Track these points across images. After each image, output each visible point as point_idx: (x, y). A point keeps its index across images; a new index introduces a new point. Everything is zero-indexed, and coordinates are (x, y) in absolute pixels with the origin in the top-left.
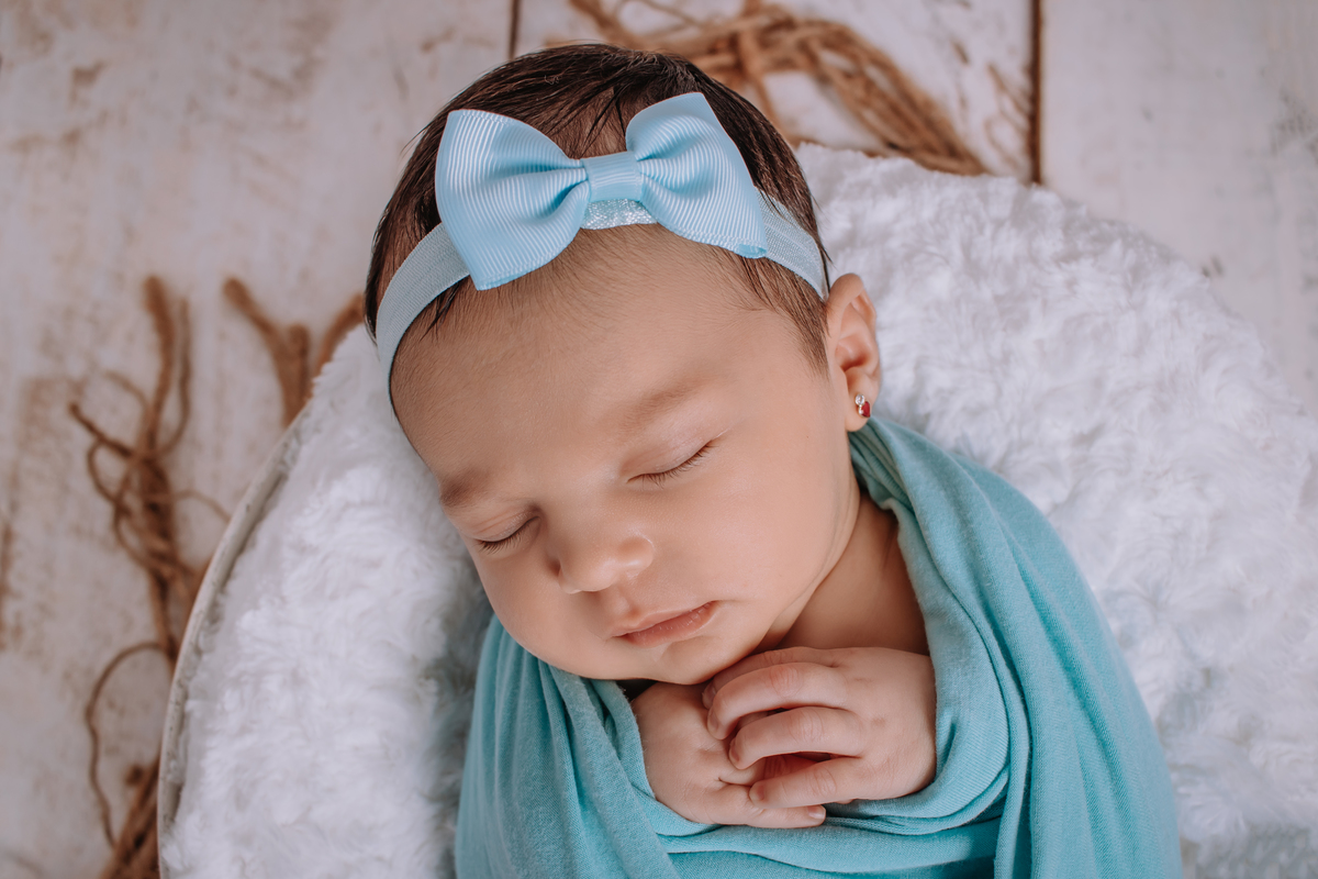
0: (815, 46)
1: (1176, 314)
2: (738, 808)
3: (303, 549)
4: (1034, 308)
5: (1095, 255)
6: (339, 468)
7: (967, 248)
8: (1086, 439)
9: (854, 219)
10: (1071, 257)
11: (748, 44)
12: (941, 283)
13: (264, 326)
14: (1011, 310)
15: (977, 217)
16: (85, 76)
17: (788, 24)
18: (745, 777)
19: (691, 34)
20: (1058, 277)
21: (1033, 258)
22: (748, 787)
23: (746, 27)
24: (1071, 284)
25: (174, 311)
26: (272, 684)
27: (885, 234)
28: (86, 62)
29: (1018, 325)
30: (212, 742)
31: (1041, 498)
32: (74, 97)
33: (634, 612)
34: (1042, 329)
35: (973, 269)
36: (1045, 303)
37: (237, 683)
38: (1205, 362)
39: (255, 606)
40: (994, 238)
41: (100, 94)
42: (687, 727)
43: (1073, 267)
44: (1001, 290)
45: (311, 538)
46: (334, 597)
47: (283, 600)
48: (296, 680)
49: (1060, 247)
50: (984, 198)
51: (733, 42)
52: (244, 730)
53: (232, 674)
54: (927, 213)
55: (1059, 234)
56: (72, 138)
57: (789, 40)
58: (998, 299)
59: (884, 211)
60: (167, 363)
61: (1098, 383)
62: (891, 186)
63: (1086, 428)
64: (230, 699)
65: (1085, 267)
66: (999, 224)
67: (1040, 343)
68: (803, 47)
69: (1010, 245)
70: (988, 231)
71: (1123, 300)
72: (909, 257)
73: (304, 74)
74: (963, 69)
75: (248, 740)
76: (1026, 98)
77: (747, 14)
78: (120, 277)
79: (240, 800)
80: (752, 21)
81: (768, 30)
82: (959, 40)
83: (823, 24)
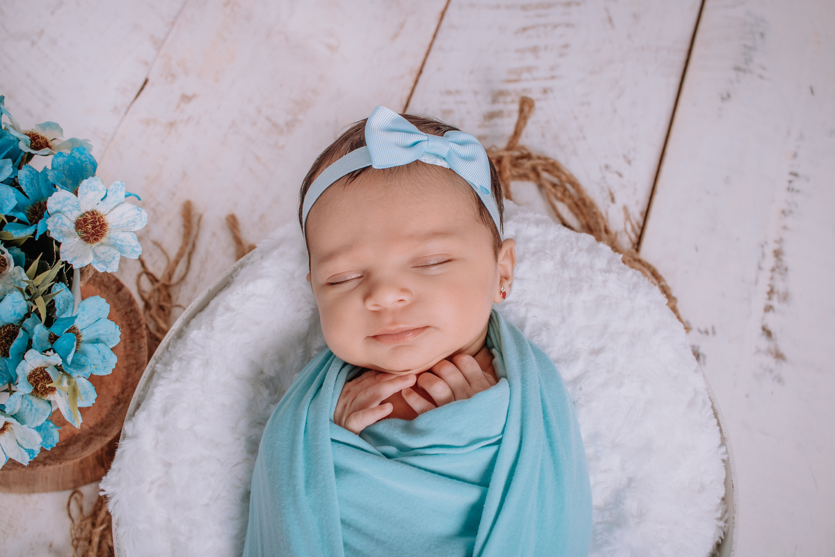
0: (540, 169)
3: (228, 309)
4: (586, 286)
7: (563, 255)
8: (596, 352)
9: (517, 232)
10: (608, 271)
11: (506, 162)
12: (548, 266)
14: (575, 285)
15: (571, 245)
16: (186, 98)
17: (528, 156)
20: (600, 277)
21: (592, 267)
23: (506, 155)
24: (605, 282)
25: (195, 220)
26: (196, 364)
27: (528, 240)
28: (189, 93)
29: (576, 291)
30: (162, 382)
31: (567, 373)
32: (178, 106)
34: (585, 297)
35: (563, 264)
36: (591, 286)
37: (181, 359)
39: (199, 329)
40: (576, 254)
41: (190, 108)
43: (607, 275)
44: (573, 276)
45: (233, 305)
46: (235, 332)
47: (212, 328)
48: (206, 364)
50: (577, 239)
51: (499, 159)
52: (177, 380)
53: (180, 356)
54: (550, 237)
56: (172, 125)
57: (527, 164)
58: (571, 279)
59: (532, 231)
60: (186, 243)
61: (606, 327)
63: (597, 347)
64: (175, 365)
65: (613, 277)
66: (581, 250)
67: (584, 302)
68: (534, 169)
69: (583, 259)
70: (575, 251)
71: (626, 295)
72: (534, 254)
73: (290, 125)
74: (612, 205)
75: (178, 385)
76: (639, 227)
77: (509, 148)
78: (174, 194)
79: (165, 411)
80: (510, 153)
81: (518, 158)
82: (612, 191)
83: (546, 159)
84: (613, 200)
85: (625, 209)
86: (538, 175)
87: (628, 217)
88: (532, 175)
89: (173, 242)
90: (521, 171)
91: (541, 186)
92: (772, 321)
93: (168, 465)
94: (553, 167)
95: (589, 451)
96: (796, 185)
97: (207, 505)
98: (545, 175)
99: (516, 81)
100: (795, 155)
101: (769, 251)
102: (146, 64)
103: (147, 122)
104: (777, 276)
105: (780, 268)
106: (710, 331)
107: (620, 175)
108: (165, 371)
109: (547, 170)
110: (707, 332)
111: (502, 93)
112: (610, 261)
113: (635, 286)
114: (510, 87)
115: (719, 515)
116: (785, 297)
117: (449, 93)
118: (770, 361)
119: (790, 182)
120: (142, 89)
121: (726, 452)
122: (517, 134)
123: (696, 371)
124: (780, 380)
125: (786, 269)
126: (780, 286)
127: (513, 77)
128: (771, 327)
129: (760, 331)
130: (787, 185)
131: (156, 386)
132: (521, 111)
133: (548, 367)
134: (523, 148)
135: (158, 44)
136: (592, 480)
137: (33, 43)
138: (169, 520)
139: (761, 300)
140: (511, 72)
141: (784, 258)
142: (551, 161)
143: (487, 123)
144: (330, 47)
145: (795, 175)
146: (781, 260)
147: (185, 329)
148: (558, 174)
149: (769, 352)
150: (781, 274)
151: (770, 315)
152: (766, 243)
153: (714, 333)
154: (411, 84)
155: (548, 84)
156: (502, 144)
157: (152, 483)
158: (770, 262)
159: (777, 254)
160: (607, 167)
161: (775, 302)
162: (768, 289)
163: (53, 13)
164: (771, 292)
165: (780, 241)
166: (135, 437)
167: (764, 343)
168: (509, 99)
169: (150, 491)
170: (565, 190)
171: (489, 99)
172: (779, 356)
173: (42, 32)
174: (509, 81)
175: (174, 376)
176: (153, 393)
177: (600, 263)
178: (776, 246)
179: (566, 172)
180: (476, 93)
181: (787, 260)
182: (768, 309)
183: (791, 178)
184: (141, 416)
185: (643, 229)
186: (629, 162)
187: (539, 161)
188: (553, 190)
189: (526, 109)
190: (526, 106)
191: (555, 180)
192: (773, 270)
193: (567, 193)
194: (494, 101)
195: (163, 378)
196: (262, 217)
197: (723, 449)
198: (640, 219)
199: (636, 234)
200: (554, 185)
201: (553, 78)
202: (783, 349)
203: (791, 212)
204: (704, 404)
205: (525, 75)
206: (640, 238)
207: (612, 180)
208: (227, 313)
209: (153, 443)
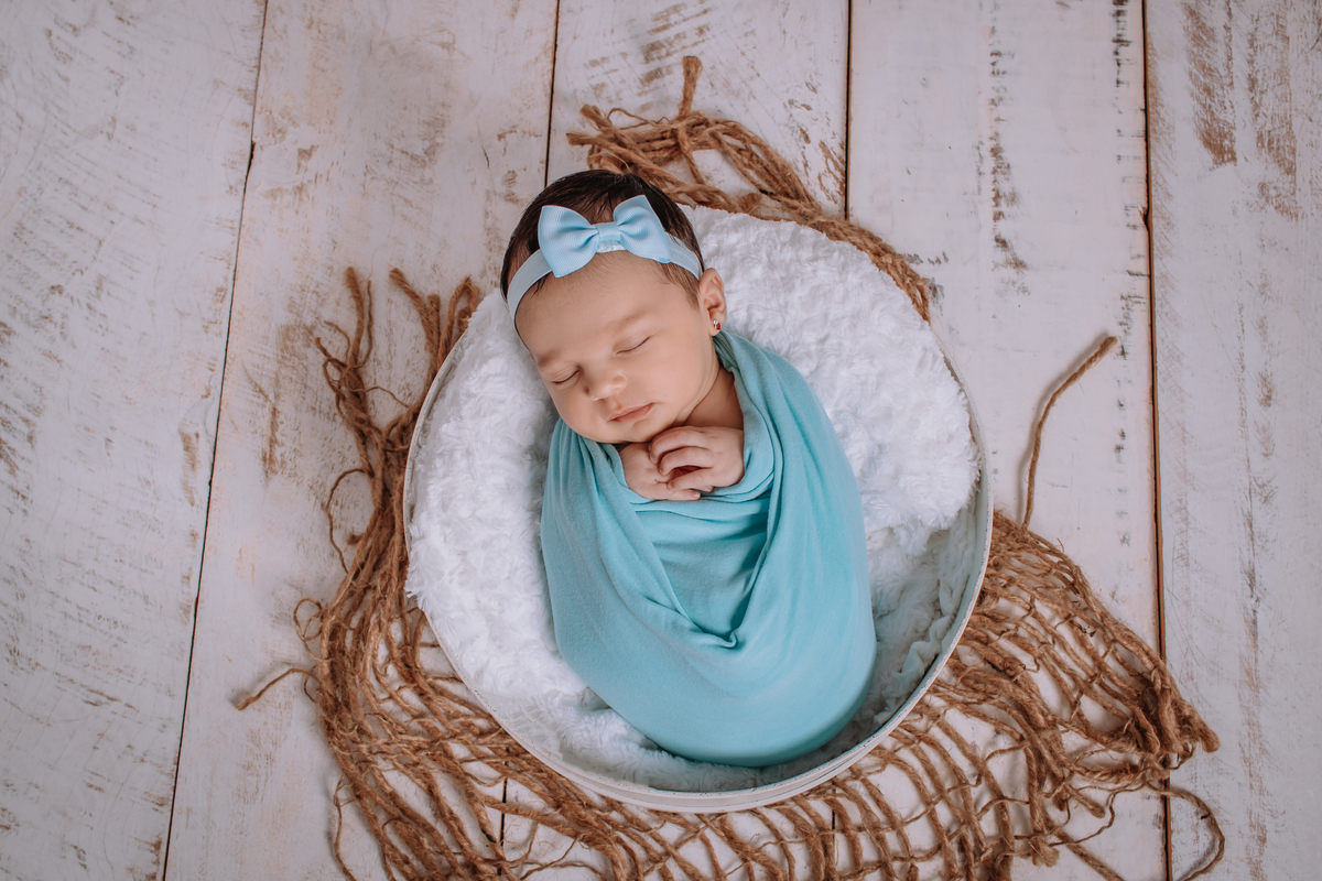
0: (720, 134)
1: (861, 285)
2: (664, 492)
3: (470, 396)
4: (797, 282)
5: (826, 258)
6: (486, 359)
7: (769, 256)
8: (822, 341)
9: (719, 242)
10: (815, 259)
11: (682, 134)
12: (757, 272)
13: (414, 296)
14: (788, 284)
15: (774, 241)
16: (305, 154)
17: (705, 123)
18: (666, 479)
19: (649, 128)
20: (809, 269)
21: (798, 260)
22: (667, 483)
23: (681, 126)
24: (815, 271)
25: (363, 287)
26: (458, 455)
27: (733, 249)
28: (307, 147)
29: (790, 289)
31: (804, 369)
32: (299, 165)
33: (619, 407)
34: (800, 292)
35: (771, 265)
36: (802, 280)
37: (441, 455)
38: (873, 306)
40: (781, 251)
41: (313, 164)
42: (642, 459)
43: (815, 264)
44: (783, 275)
45: (473, 390)
46: (484, 416)
47: (461, 417)
48: (468, 453)
49: (810, 255)
50: (778, 232)
51: (674, 133)
52: (445, 475)
53: (439, 451)
54: (752, 239)
55: (811, 249)
56: (300, 189)
57: (707, 132)
58: (782, 278)
59: (733, 239)
61: (826, 316)
62: (736, 227)
63: (822, 336)
64: (438, 462)
65: (821, 264)
66: (784, 244)
67: (800, 298)
68: (713, 135)
69: (788, 254)
70: (778, 248)
71: (837, 279)
72: (743, 260)
73: (430, 152)
74: (806, 145)
75: (448, 480)
76: (842, 162)
77: (680, 118)
78: (331, 268)
79: (444, 507)
80: (685, 123)
81: (694, 126)
82: (804, 128)
84: (807, 139)
85: (823, 145)
86: (719, 142)
87: (828, 154)
88: (712, 142)
89: (349, 321)
90: (700, 139)
91: (725, 154)
92: (1004, 229)
93: (463, 553)
94: (735, 130)
96: (1000, 66)
97: (509, 578)
98: (728, 139)
99: (665, 28)
100: (993, 30)
101: (986, 151)
102: (245, 124)
103: (273, 194)
104: (1000, 177)
105: (1002, 168)
106: (942, 259)
107: (808, 108)
109: (729, 134)
110: (938, 261)
111: (654, 47)
112: (815, 246)
113: (844, 267)
114: (661, 36)
115: (971, 457)
116: (1013, 198)
117: (594, 63)
118: (1010, 273)
119: (993, 64)
120: (252, 156)
121: (966, 397)
122: (687, 100)
123: (922, 328)
124: (1025, 290)
125: (1008, 167)
126: (1005, 188)
127: (661, 24)
128: (1004, 236)
129: (994, 243)
130: (990, 68)
131: (426, 486)
132: (688, 73)
134: (698, 113)
135: (252, 97)
137: (110, 137)
138: (478, 601)
139: (987, 209)
140: (657, 19)
141: (1003, 155)
142: (732, 124)
143: (646, 89)
144: (444, 45)
145: (997, 54)
146: (1001, 158)
147: (427, 422)
148: (742, 136)
149: (1008, 263)
150: (1004, 174)
151: (1001, 223)
152: (981, 143)
153: (946, 259)
154: (551, 67)
155: (701, 21)
156: (673, 113)
157: (451, 573)
158: (990, 163)
159: (996, 152)
160: (791, 102)
161: (1003, 208)
162: (993, 194)
163: (117, 93)
164: (997, 197)
165: (993, 138)
166: (423, 537)
167: (1000, 255)
168: (664, 52)
169: (451, 581)
170: (752, 154)
171: (642, 58)
172: (1019, 264)
173: (114, 120)
174: (658, 30)
175: (440, 472)
176: (426, 494)
177: (806, 254)
178: (992, 144)
179: (750, 134)
180: (624, 55)
181: (1007, 155)
182: (998, 216)
183: (994, 58)
184: (422, 517)
185: (847, 163)
186: (814, 90)
187: (718, 127)
188: (739, 156)
189: (693, 70)
190: (691, 66)
191: (739, 144)
192: (994, 172)
193: (754, 158)
194: (648, 59)
195: (432, 477)
196: (434, 267)
197: (963, 395)
198: (840, 152)
199: (841, 170)
200: (739, 151)
201: (705, 12)
202: (1022, 256)
203: (1001, 99)
204: (935, 357)
205: (674, 18)
206: (846, 174)
207: (801, 116)
208: (473, 400)
209: (442, 539)
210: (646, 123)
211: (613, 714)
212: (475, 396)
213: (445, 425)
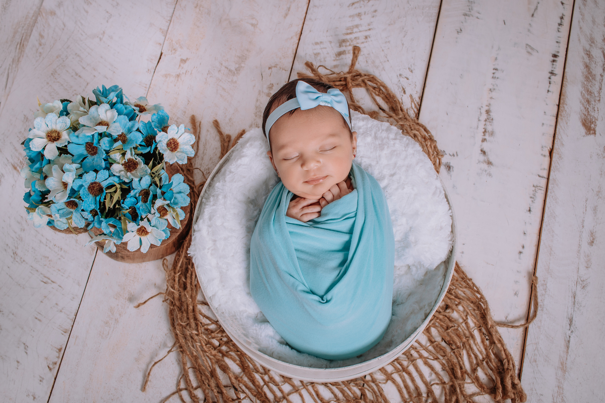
0: (366, 81)
1: (413, 154)
3: (231, 172)
4: (386, 147)
5: (400, 140)
7: (375, 134)
8: (392, 175)
10: (395, 139)
11: (349, 80)
12: (369, 139)
14: (381, 147)
15: (379, 128)
16: (183, 61)
17: (360, 75)
19: (335, 75)
20: (392, 142)
21: (388, 138)
23: (349, 76)
24: (394, 144)
25: (198, 124)
26: (220, 197)
27: (360, 128)
28: (184, 57)
29: (382, 149)
30: (207, 207)
32: (180, 66)
34: (386, 152)
35: (376, 138)
36: (388, 147)
37: (213, 196)
38: (417, 164)
40: (381, 133)
41: (186, 66)
44: (380, 143)
45: (233, 170)
46: (235, 182)
47: (225, 181)
48: (225, 197)
49: (394, 137)
50: (381, 125)
51: (345, 79)
52: (214, 205)
53: (213, 194)
54: (369, 126)
55: (394, 135)
56: (178, 76)
57: (360, 79)
58: (379, 144)
59: (361, 124)
61: (396, 164)
62: (363, 120)
63: (392, 172)
64: (212, 199)
65: (397, 141)
66: (383, 130)
67: (385, 154)
68: (363, 81)
69: (384, 134)
70: (380, 131)
71: (403, 149)
72: (363, 134)
73: (238, 70)
74: (404, 95)
75: (214, 207)
76: (418, 105)
77: (349, 73)
78: (185, 112)
79: (210, 219)
80: (351, 75)
81: (354, 76)
82: (404, 87)
83: (369, 75)
84: (404, 92)
85: (411, 96)
86: (366, 84)
87: (412, 100)
88: (362, 84)
90: (357, 83)
91: (368, 90)
92: (486, 146)
93: (215, 241)
94: (373, 79)
95: (393, 218)
96: (496, 75)
97: (233, 256)
98: (369, 83)
99: (351, 33)
100: (496, 59)
101: (483, 111)
102: (160, 44)
103: (166, 76)
104: (488, 123)
105: (489, 119)
106: (455, 155)
107: (408, 79)
108: (208, 202)
109: (370, 81)
110: (454, 155)
111: (344, 41)
112: (396, 134)
113: (407, 145)
114: (348, 37)
115: (450, 239)
116: (492, 134)
117: (317, 43)
118: (485, 166)
119: (494, 73)
120: (160, 58)
121: (452, 212)
122: (353, 65)
123: (437, 179)
124: (490, 175)
125: (492, 119)
126: (489, 128)
127: (349, 32)
128: (485, 149)
129: (480, 152)
130: (492, 75)
131: (204, 208)
132: (354, 53)
133: (375, 182)
134: (357, 71)
135: (165, 33)
136: (394, 230)
137: (101, 39)
138: (218, 264)
139: (480, 136)
140: (348, 29)
141: (491, 114)
142: (372, 76)
143: (337, 58)
144: (252, 25)
145: (496, 69)
146: (490, 115)
147: (211, 182)
148: (376, 82)
149: (485, 161)
150: (490, 122)
151: (485, 143)
152: (482, 107)
153: (457, 155)
154: (297, 41)
155: (367, 33)
156: (346, 69)
157: (208, 249)
158: (484, 116)
159: (488, 112)
160: (400, 75)
161: (487, 137)
162: (483, 130)
163: (107, 22)
164: (485, 132)
165: (489, 105)
166: (199, 231)
167: (482, 158)
168: (348, 44)
169: (208, 252)
170: (380, 90)
171: (338, 45)
172: (489, 163)
173: (104, 33)
174: (347, 34)
175: (212, 203)
176: (204, 212)
177: (392, 136)
178: (487, 108)
179: (379, 81)
180: (331, 42)
181: (493, 114)
182: (484, 140)
183: (494, 71)
184: (200, 222)
185: (420, 106)
186: (412, 71)
187: (366, 77)
188: (374, 91)
189: (356, 52)
190: (356, 50)
191: (375, 85)
192: (486, 121)
193: (381, 92)
194: (340, 46)
195: (207, 205)
196: (230, 119)
197: (450, 211)
198: (418, 100)
199: (417, 108)
200: (374, 88)
201: (370, 30)
202: (491, 160)
203: (494, 89)
204: (440, 192)
205: (355, 30)
206: (419, 110)
207: (404, 82)
208: (231, 174)
209: (207, 233)
210: (334, 73)
211: (269, 325)
212: (233, 172)
213: (218, 184)
